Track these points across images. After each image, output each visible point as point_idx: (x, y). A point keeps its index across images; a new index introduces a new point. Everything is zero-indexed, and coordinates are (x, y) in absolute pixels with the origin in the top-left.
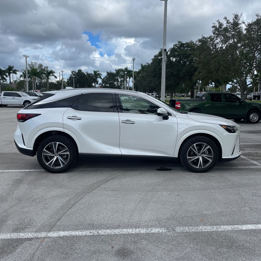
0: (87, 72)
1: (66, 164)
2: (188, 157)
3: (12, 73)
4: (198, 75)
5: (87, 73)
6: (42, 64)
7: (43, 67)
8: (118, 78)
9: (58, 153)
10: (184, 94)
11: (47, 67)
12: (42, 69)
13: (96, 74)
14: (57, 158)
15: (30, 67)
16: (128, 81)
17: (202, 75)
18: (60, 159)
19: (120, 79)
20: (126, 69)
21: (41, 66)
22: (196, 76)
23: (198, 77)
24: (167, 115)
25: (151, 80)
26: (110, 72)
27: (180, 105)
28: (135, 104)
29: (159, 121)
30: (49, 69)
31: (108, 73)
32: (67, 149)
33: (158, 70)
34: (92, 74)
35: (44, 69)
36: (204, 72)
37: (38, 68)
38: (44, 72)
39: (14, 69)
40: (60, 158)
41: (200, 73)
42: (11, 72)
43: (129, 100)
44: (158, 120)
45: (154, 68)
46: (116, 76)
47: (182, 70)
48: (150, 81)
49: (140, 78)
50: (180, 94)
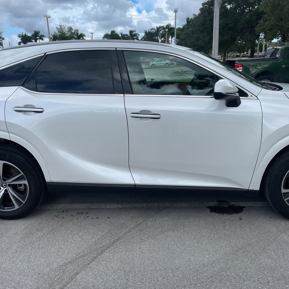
0: (122, 33)
1: (24, 203)
2: (283, 191)
3: (39, 39)
4: (263, 24)
5: (122, 35)
6: (72, 27)
7: (73, 30)
8: (158, 37)
9: (7, 181)
10: (238, 54)
11: (78, 30)
12: (72, 33)
13: (132, 34)
14: (6, 190)
15: (58, 31)
16: (170, 42)
17: (270, 23)
18: (11, 194)
19: (161, 39)
20: (168, 26)
21: (70, 29)
22: (260, 26)
23: (263, 27)
24: (237, 94)
25: (198, 37)
26: (149, 32)
27: (241, 68)
28: (178, 69)
29: (219, 109)
30: (80, 33)
31: (146, 32)
32: (22, 174)
33: (208, 22)
34: (127, 35)
35: (74, 32)
36: (272, 19)
37: (68, 31)
38: (74, 36)
39: (40, 35)
40: (11, 191)
41: (266, 21)
42: (37, 38)
43: (171, 64)
44: (213, 109)
45: (203, 20)
46: (155, 36)
47: (239, 19)
48: (196, 38)
49: (184, 35)
50: (234, 54)
